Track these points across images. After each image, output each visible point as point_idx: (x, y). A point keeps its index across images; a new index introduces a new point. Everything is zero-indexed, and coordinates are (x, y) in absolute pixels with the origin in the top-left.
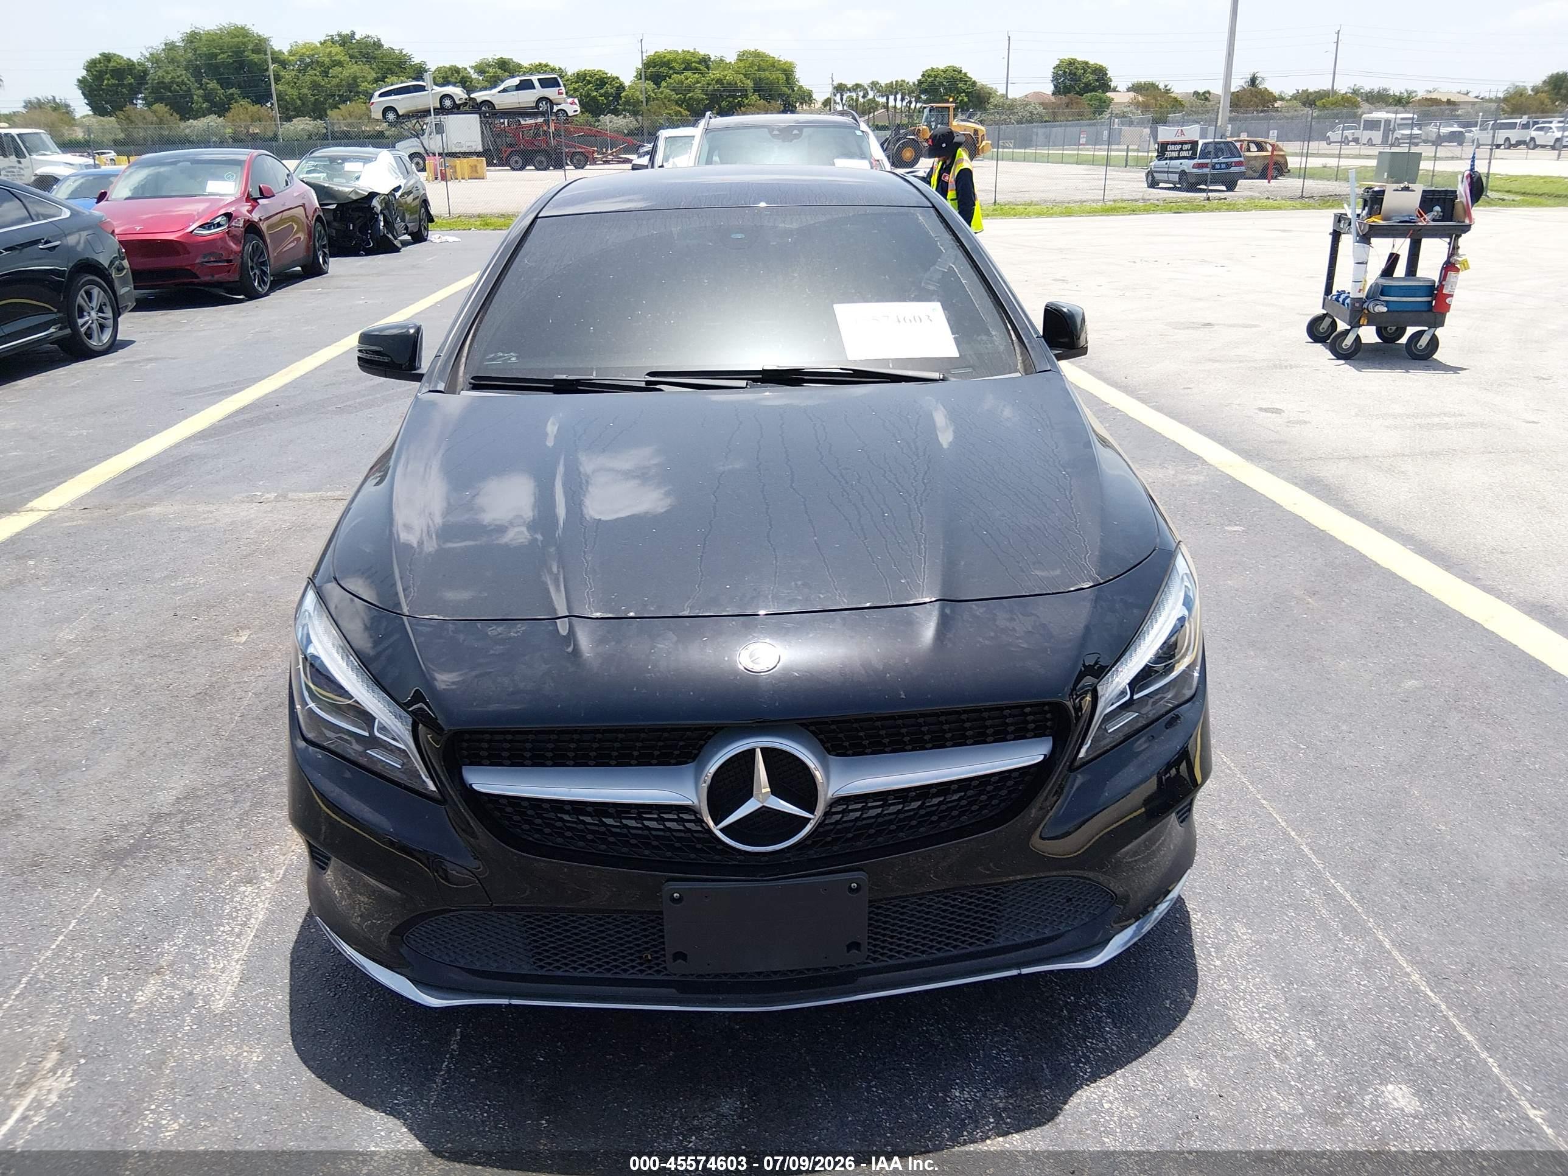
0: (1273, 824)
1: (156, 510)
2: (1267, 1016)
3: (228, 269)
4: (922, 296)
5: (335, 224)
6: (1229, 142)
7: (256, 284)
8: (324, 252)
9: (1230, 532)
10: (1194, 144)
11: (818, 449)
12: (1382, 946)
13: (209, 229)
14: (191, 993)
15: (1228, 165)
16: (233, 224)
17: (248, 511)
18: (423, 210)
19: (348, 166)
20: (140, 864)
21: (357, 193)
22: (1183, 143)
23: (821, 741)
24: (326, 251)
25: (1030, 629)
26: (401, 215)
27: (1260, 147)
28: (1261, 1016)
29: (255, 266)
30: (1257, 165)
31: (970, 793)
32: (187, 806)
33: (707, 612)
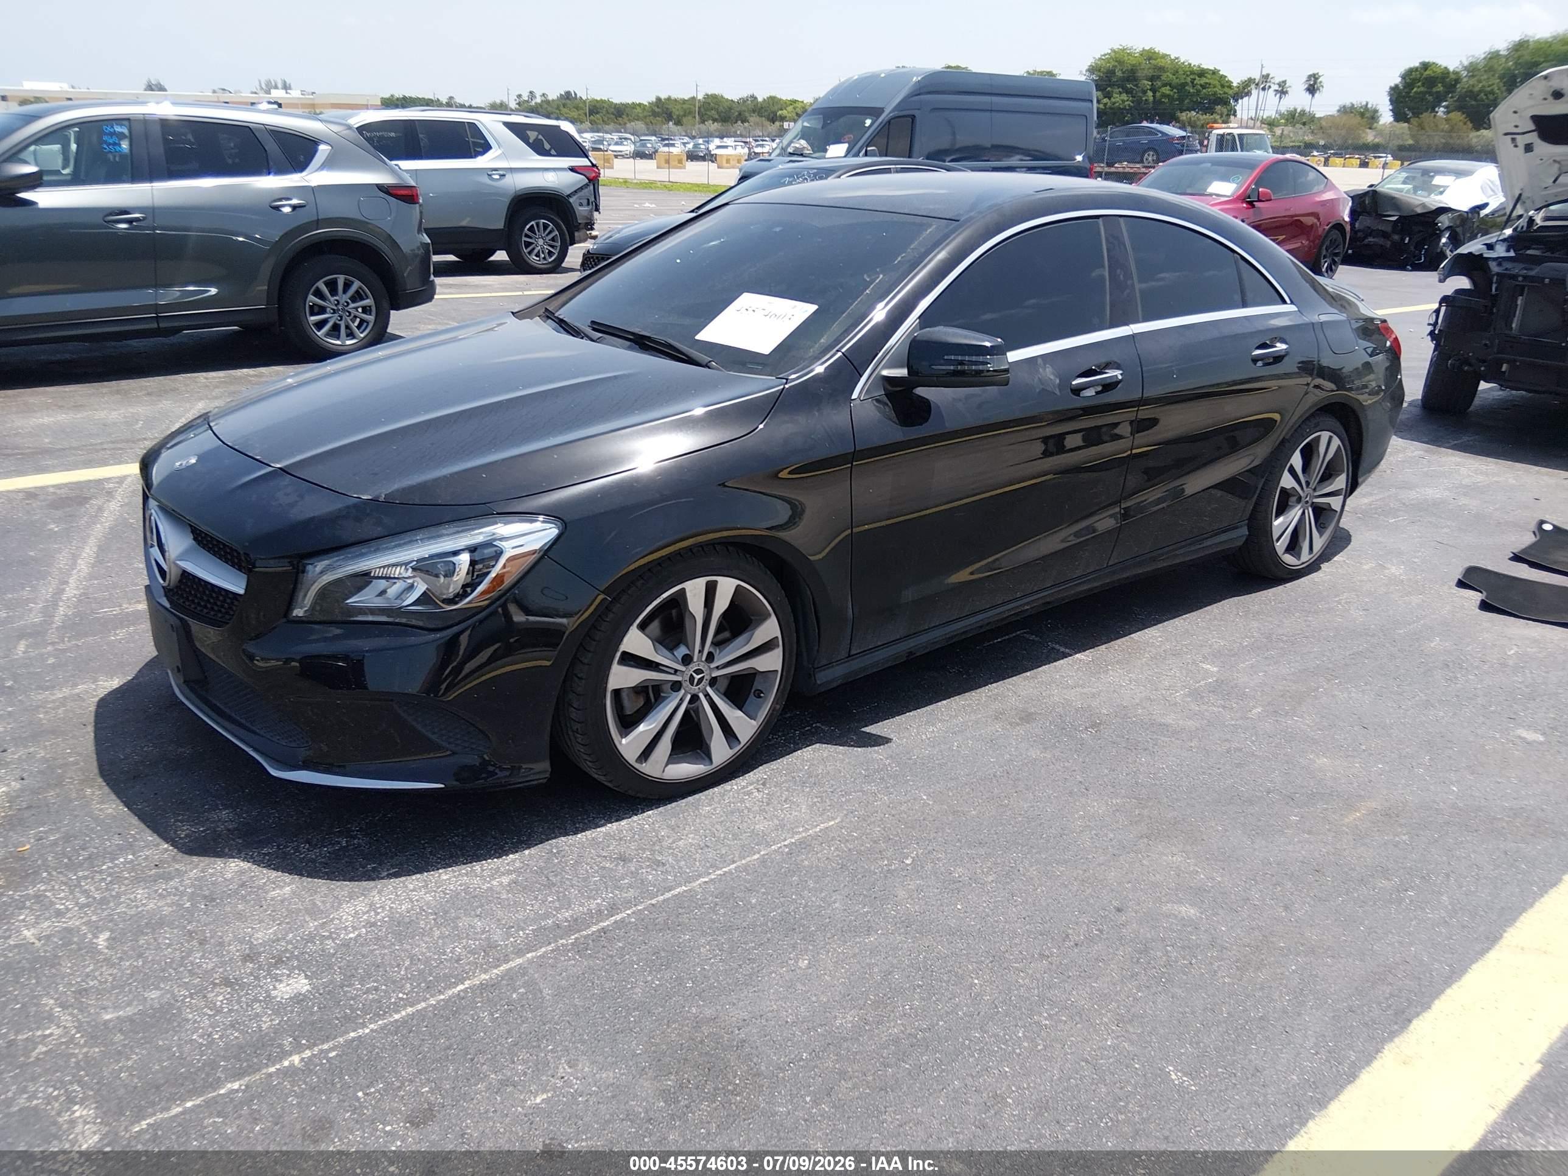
8: (1333, 259)
19: (1438, 180)
24: (1338, 259)
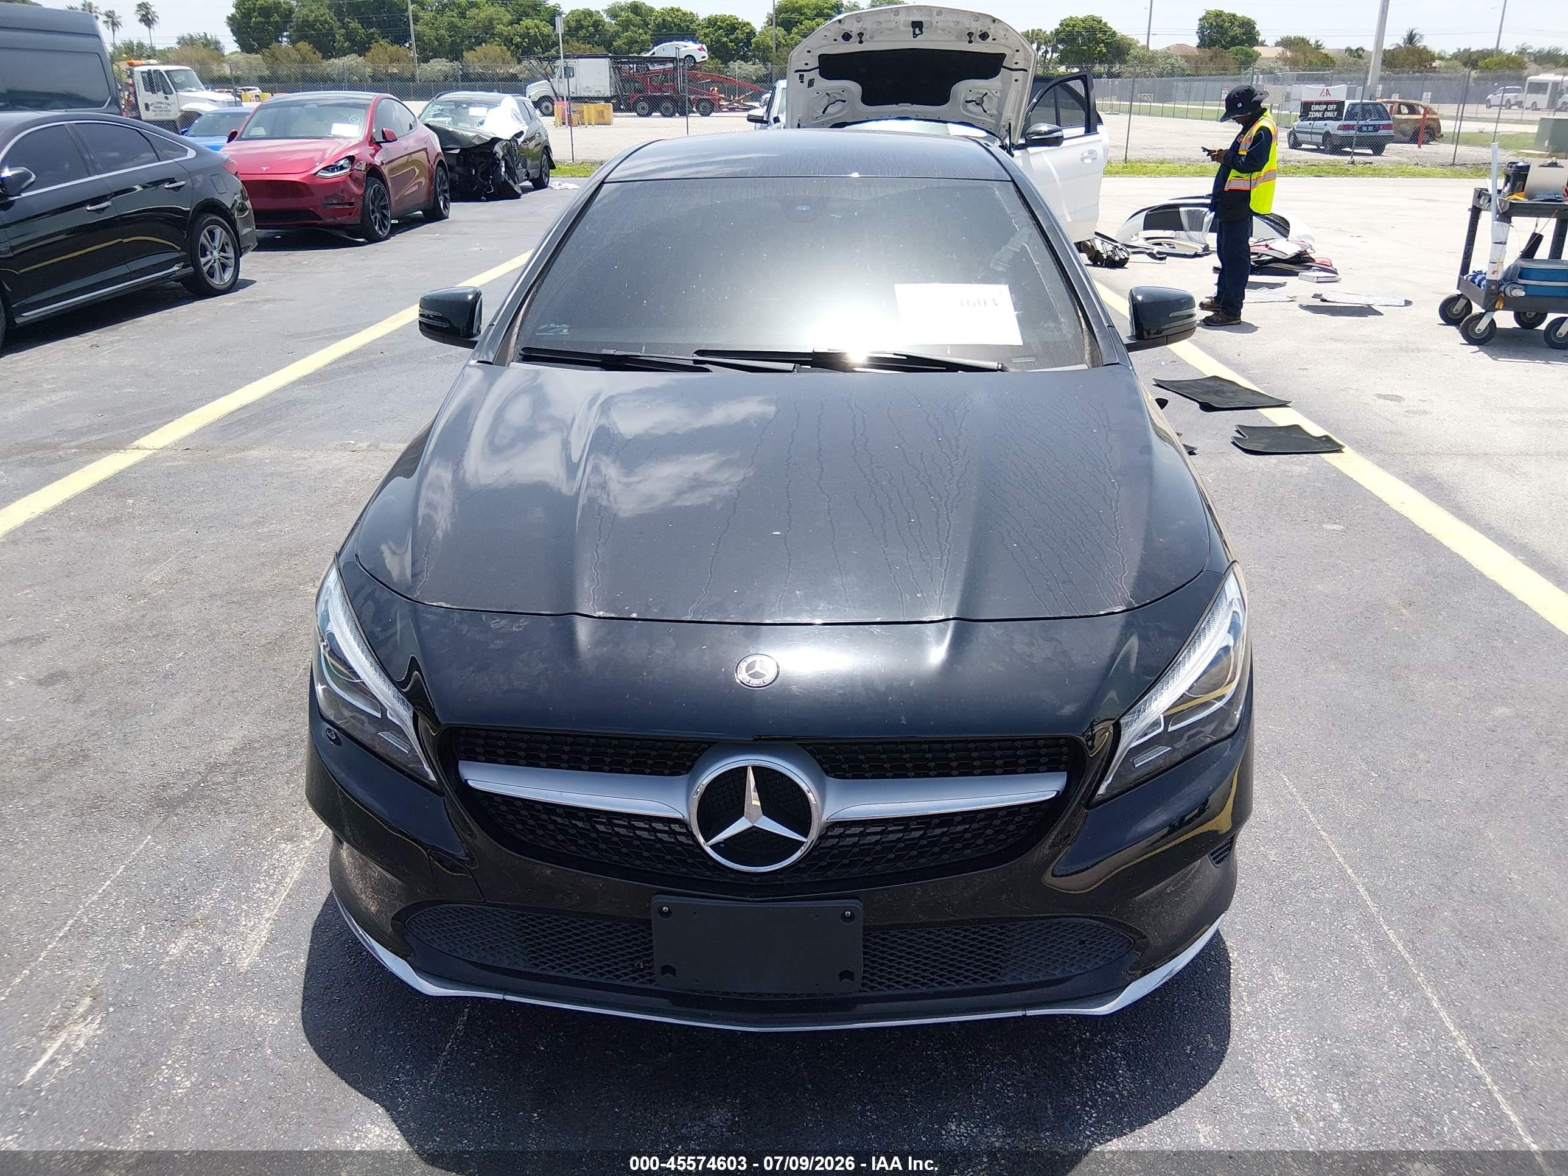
0: (1329, 859)
1: (254, 453)
2: (1294, 1072)
3: (349, 212)
4: (991, 278)
5: (458, 169)
6: (1377, 104)
7: (376, 228)
8: (445, 197)
9: (1328, 531)
10: (1340, 104)
11: (853, 444)
12: (1429, 1005)
13: (333, 171)
14: (219, 950)
15: (1376, 128)
16: (356, 167)
17: (340, 459)
18: (545, 156)
19: (473, 111)
20: (191, 813)
21: (480, 138)
22: (1327, 103)
23: (819, 761)
24: (447, 195)
25: (1050, 656)
26: (523, 159)
27: (1412, 109)
28: (1287, 1072)
29: (376, 210)
30: (1408, 128)
31: (975, 826)
32: (243, 759)
33: (710, 617)
